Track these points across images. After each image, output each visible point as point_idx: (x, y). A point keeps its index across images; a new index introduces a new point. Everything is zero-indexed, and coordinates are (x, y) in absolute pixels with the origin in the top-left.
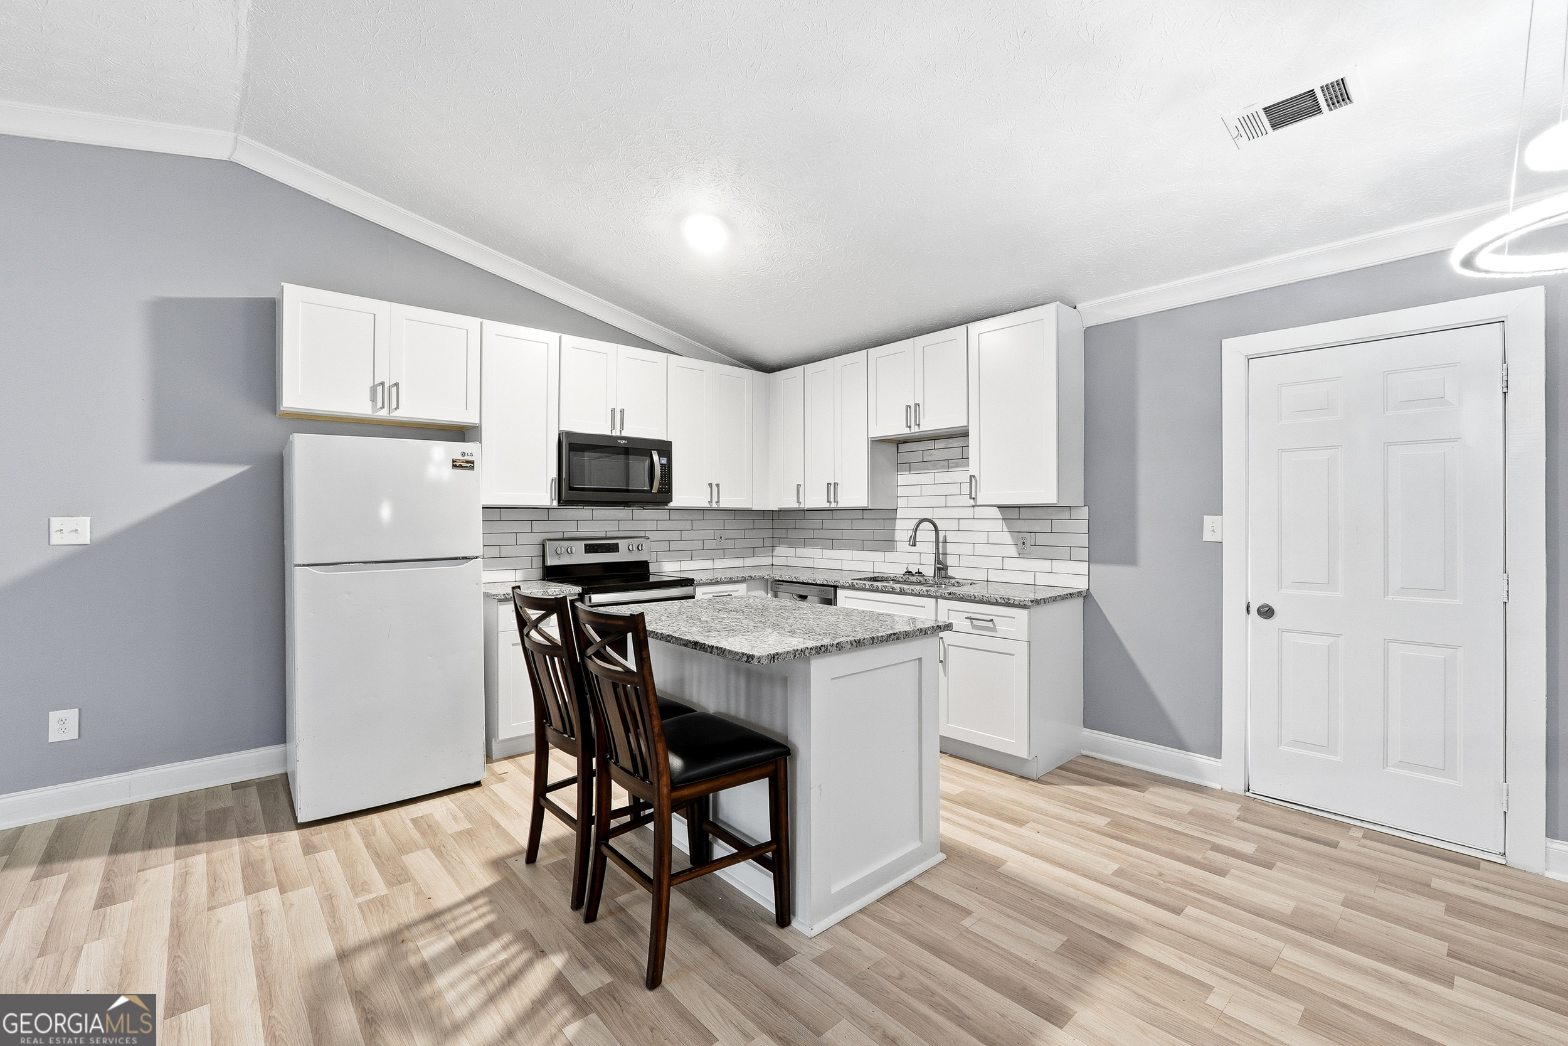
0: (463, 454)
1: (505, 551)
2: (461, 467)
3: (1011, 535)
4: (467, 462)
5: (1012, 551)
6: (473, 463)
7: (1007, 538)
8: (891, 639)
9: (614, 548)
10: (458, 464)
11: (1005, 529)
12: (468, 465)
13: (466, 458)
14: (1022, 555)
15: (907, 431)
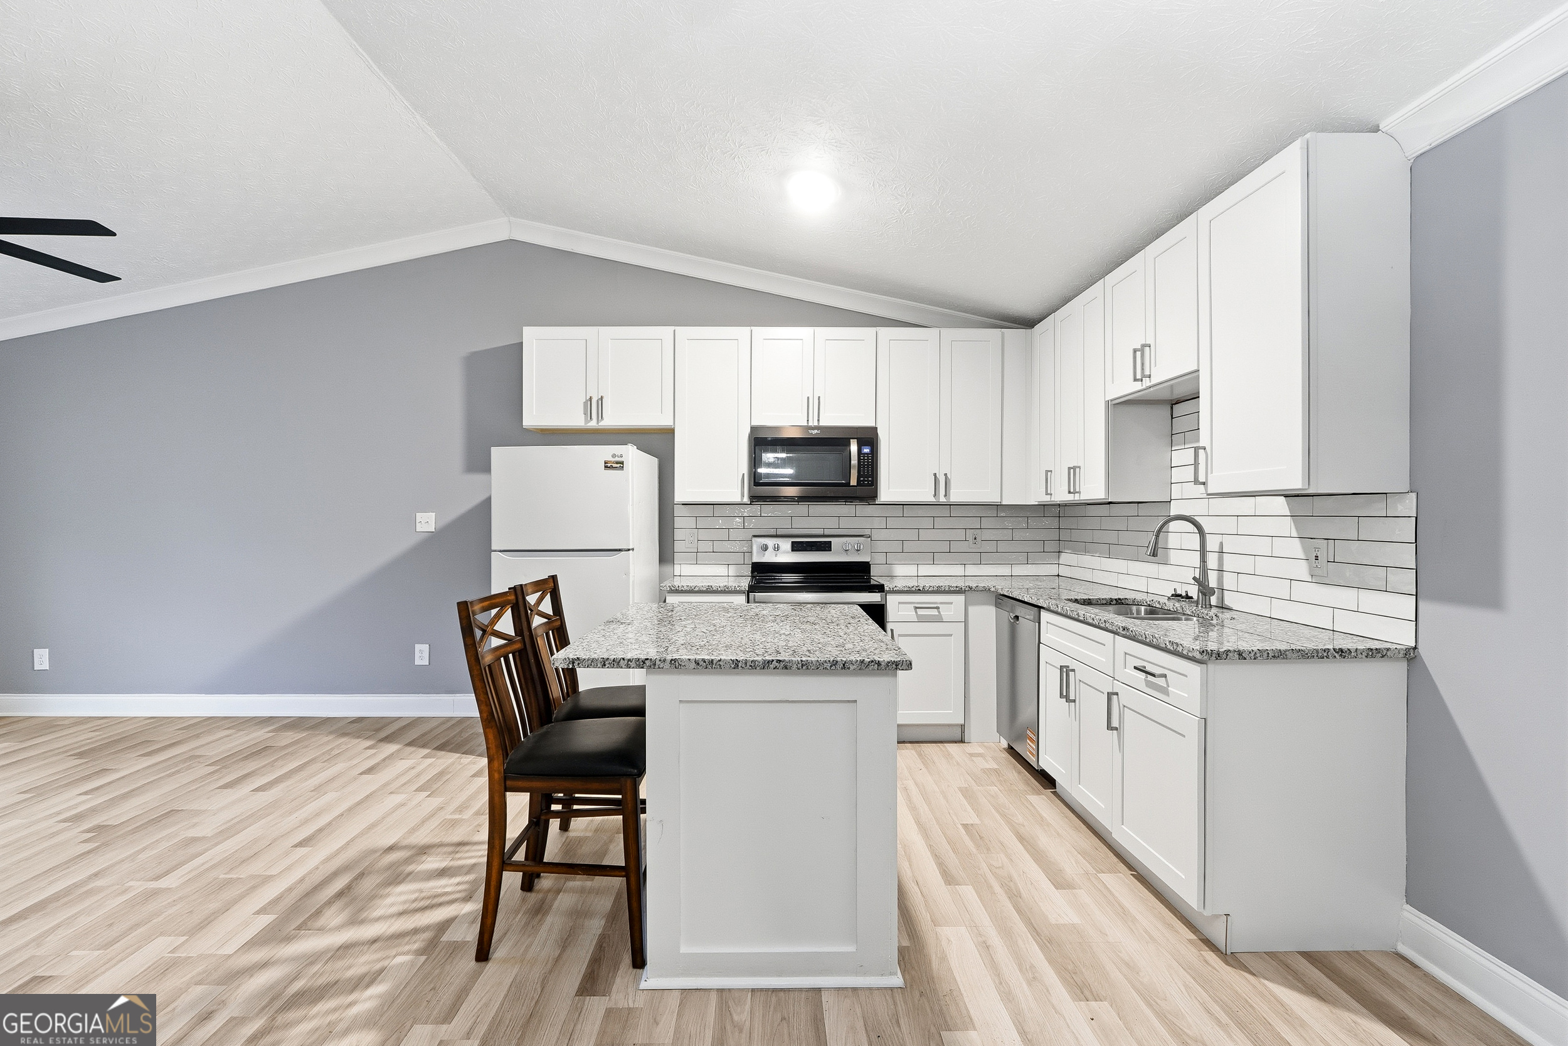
0: (614, 456)
1: (718, 546)
2: (612, 468)
3: (1302, 543)
4: (617, 463)
5: (1301, 570)
6: (622, 463)
7: (1295, 548)
8: (772, 666)
9: (826, 547)
10: (609, 465)
11: (1295, 534)
12: (618, 465)
13: (617, 459)
14: (1318, 578)
15: (1138, 386)
